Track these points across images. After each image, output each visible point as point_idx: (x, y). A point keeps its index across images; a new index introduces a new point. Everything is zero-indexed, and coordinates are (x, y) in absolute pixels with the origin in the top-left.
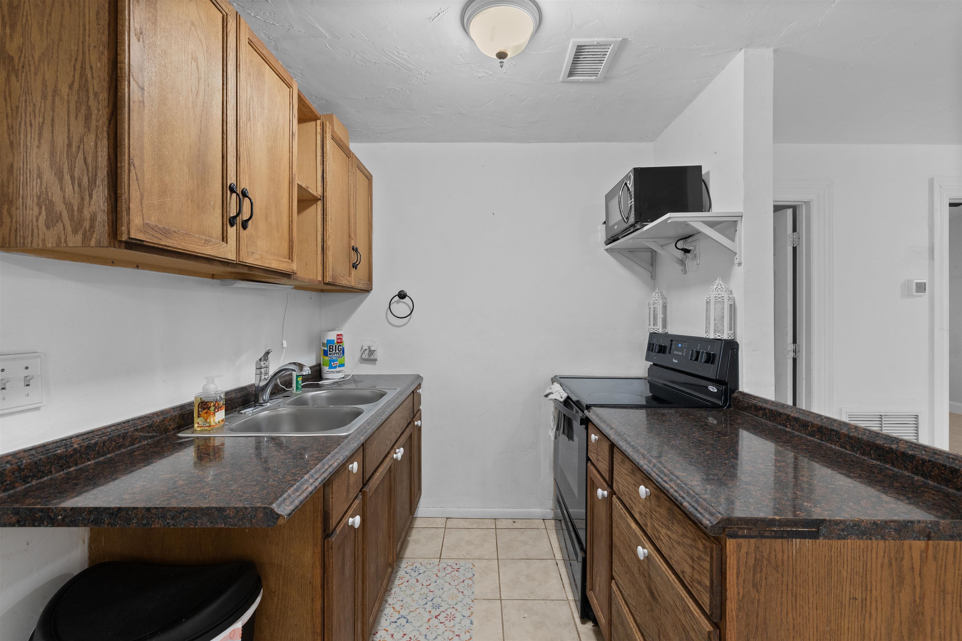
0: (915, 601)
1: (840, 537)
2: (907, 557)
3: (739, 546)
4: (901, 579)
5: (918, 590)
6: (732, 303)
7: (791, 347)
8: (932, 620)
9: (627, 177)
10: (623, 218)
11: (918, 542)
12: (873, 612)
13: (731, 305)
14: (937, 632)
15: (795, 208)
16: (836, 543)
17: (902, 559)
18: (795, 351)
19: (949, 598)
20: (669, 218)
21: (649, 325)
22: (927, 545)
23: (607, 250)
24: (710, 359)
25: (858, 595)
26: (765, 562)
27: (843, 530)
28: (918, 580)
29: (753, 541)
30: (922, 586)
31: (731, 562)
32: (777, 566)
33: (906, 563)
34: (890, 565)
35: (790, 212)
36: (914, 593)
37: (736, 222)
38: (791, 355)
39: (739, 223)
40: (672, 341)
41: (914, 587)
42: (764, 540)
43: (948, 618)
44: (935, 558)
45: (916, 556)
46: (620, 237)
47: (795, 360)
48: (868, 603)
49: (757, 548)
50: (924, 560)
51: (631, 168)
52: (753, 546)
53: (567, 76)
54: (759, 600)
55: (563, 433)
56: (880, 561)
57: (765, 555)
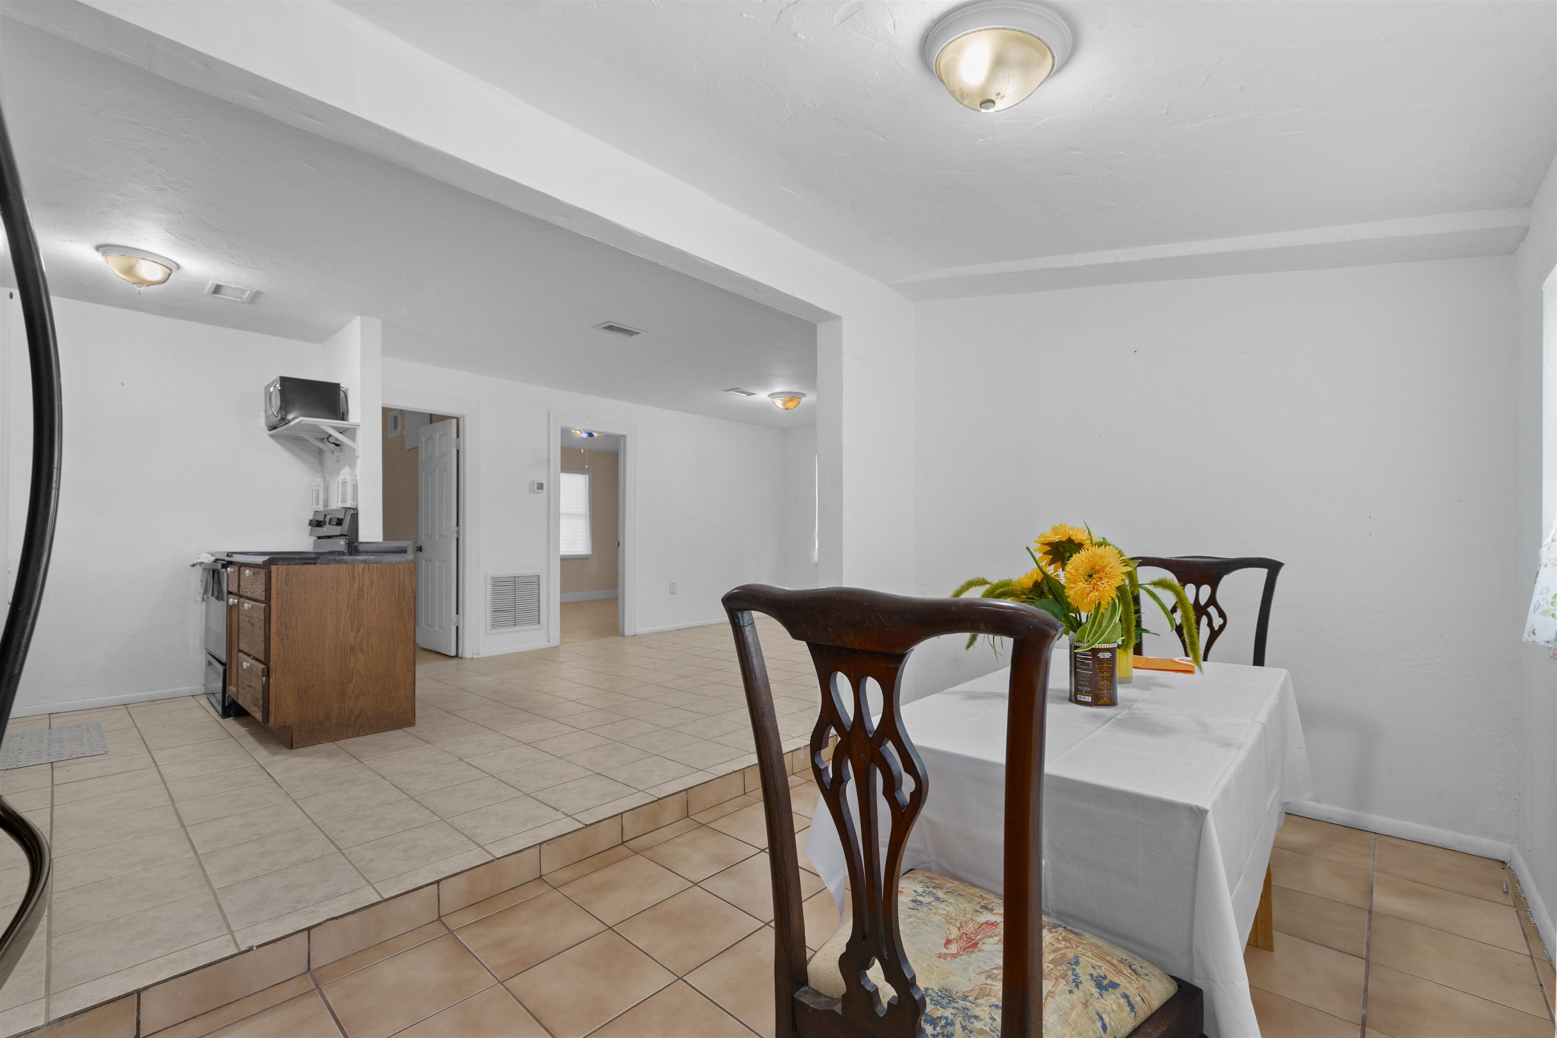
0: (360, 587)
1: (326, 564)
2: (356, 570)
3: (278, 569)
4: (354, 578)
5: (361, 582)
6: (355, 483)
7: (454, 529)
8: (367, 594)
9: (276, 381)
10: (273, 413)
11: (361, 565)
12: (342, 592)
13: (354, 485)
14: (369, 598)
15: (458, 419)
16: (325, 566)
17: (354, 571)
18: (458, 532)
19: (374, 585)
20: (302, 421)
21: (312, 504)
22: (365, 566)
23: (271, 436)
24: (340, 522)
25: (335, 586)
26: (291, 575)
27: (327, 561)
28: (361, 579)
29: (285, 566)
30: (363, 581)
31: (274, 575)
32: (297, 576)
33: (356, 573)
34: (349, 573)
35: (454, 421)
36: (360, 584)
37: (355, 429)
38: (455, 535)
39: (357, 431)
40: (325, 515)
41: (360, 581)
42: (290, 566)
43: (374, 593)
44: (369, 570)
45: (361, 569)
46: (278, 426)
47: (458, 539)
48: (339, 589)
49: (287, 569)
50: (363, 571)
51: (276, 376)
52: (285, 569)
53: (211, 292)
54: (288, 590)
55: (213, 594)
56: (344, 572)
57: (291, 572)
